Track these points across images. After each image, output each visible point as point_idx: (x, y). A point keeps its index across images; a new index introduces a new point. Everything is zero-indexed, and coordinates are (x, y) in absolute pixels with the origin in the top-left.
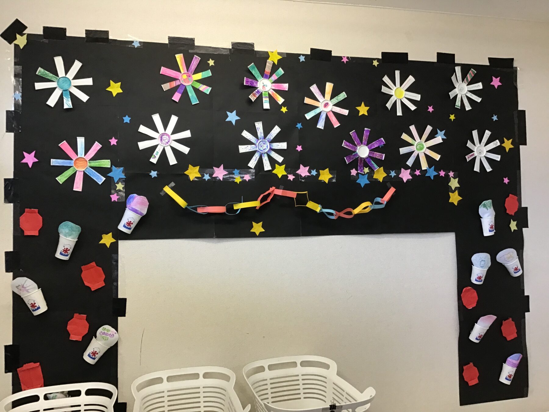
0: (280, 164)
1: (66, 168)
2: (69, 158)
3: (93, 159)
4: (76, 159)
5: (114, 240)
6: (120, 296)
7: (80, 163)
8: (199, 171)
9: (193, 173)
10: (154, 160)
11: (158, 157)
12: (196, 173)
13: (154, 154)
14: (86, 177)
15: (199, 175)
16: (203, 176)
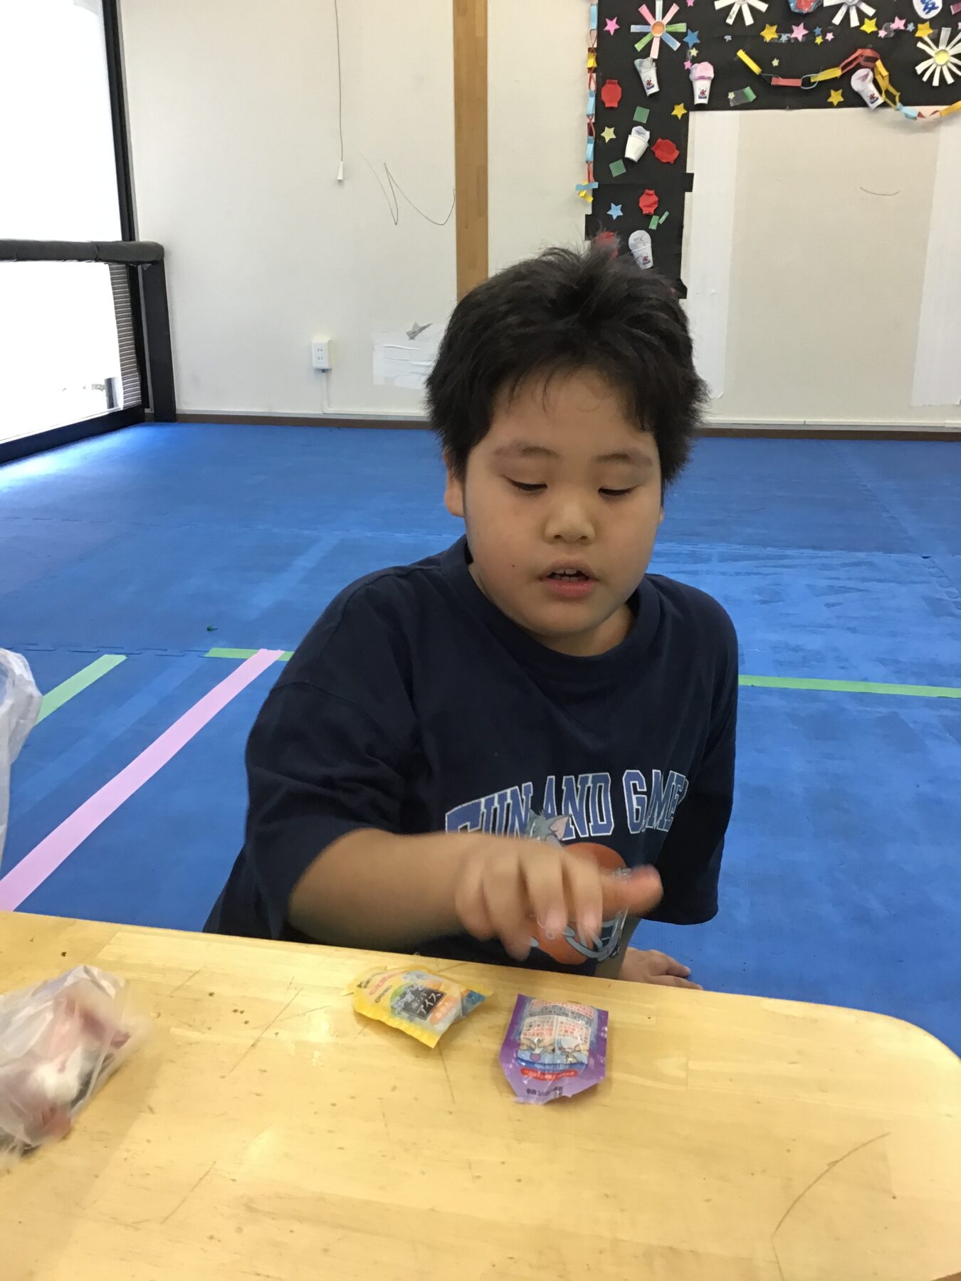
0: (870, 18)
1: (644, 34)
2: (647, 23)
3: (670, 23)
4: (655, 25)
5: (685, 112)
6: (689, 171)
7: (658, 28)
8: (777, 31)
9: (769, 34)
10: (730, 21)
11: (734, 16)
12: (773, 33)
13: (731, 13)
14: (662, 43)
15: (776, 36)
16: (780, 37)
